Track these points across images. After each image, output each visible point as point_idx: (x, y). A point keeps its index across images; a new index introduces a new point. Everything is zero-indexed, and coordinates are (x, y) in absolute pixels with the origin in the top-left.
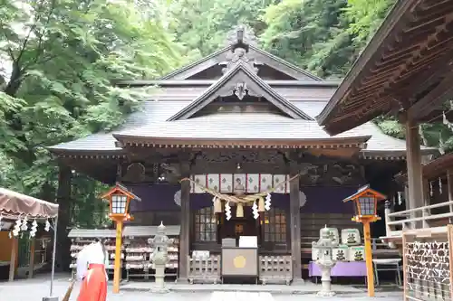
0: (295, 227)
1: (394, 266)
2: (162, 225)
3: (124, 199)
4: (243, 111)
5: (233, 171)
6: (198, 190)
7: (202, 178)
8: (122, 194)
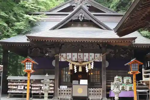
0: (104, 76)
1: (146, 93)
2: (47, 75)
3: (31, 63)
4: (82, 26)
5: (77, 52)
6: (63, 60)
7: (64, 55)
8: (30, 61)
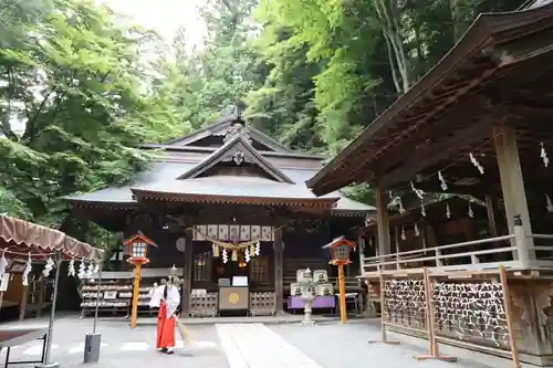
0: (278, 269)
1: (353, 299)
2: (174, 268)
3: (144, 244)
4: (239, 174)
5: (229, 222)
6: (200, 238)
7: (203, 227)
8: (142, 241)
